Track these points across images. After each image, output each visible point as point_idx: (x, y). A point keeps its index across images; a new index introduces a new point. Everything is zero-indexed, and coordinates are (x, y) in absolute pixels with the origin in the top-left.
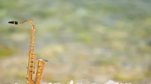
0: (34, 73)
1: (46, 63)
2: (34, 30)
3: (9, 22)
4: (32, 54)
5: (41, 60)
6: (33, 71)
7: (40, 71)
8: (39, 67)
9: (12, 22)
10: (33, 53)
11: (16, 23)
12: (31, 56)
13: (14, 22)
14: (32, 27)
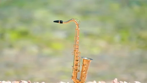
0: (79, 71)
1: (91, 61)
2: (79, 29)
3: (54, 22)
4: (77, 53)
5: (86, 58)
6: (78, 69)
7: (84, 69)
8: (84, 65)
9: (57, 22)
10: (77, 51)
11: (61, 22)
12: (76, 54)
13: (59, 21)
14: (77, 26)
